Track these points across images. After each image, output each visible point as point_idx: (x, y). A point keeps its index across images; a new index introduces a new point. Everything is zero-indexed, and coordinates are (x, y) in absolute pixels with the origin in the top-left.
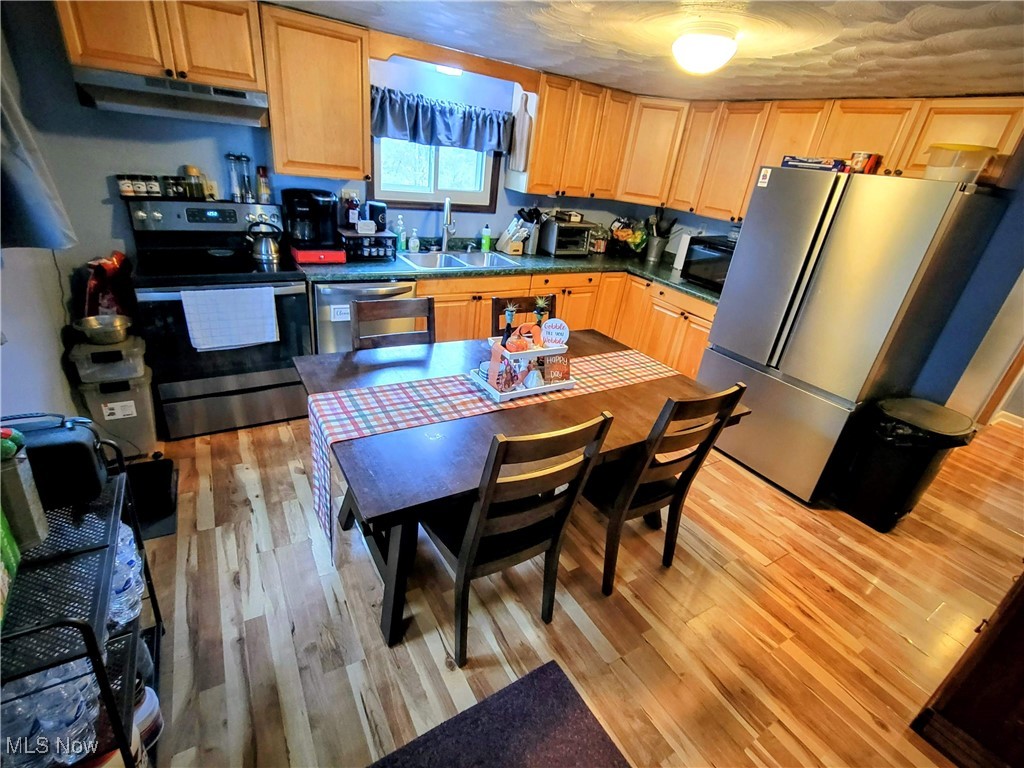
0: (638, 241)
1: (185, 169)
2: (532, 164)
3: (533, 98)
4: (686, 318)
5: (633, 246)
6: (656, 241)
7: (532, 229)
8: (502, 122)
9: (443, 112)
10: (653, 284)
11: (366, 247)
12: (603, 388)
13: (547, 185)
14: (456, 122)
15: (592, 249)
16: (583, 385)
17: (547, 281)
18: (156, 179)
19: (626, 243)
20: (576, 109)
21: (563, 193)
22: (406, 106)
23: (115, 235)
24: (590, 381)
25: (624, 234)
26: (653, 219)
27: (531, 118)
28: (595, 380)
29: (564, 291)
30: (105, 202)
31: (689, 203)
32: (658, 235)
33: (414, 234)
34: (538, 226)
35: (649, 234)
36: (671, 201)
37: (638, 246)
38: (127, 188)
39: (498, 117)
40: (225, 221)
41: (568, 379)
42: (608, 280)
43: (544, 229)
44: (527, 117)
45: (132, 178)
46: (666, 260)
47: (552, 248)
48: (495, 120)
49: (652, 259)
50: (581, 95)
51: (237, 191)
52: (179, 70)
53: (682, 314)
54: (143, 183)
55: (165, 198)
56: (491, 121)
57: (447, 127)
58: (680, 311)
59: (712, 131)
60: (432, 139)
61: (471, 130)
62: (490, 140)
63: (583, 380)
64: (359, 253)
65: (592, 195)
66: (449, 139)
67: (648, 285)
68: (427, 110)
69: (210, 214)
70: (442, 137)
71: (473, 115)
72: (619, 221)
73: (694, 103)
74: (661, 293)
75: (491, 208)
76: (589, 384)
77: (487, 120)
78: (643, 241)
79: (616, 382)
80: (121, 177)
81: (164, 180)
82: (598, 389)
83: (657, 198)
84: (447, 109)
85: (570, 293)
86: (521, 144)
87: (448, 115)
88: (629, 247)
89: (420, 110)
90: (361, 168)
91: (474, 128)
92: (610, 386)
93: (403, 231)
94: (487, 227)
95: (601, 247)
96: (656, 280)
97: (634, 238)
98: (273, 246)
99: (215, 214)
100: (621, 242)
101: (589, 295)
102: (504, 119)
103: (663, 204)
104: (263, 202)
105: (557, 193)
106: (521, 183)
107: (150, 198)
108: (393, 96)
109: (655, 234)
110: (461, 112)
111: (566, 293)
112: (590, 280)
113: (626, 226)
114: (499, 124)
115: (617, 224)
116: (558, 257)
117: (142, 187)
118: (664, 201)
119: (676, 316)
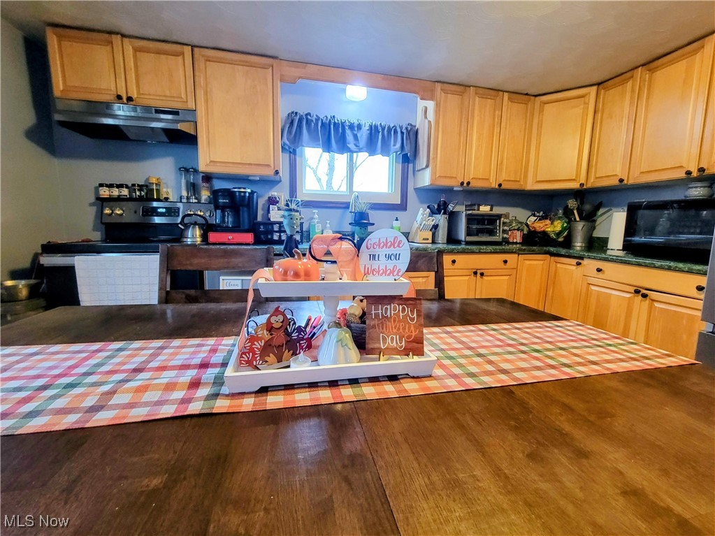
0: (558, 228)
1: (148, 179)
2: (433, 158)
3: (431, 105)
4: (645, 296)
5: (553, 236)
6: (580, 227)
7: (442, 220)
8: (405, 131)
9: (351, 127)
10: (586, 262)
11: (276, 232)
12: (505, 380)
13: (452, 177)
14: (363, 134)
15: (505, 236)
16: (457, 371)
17: (454, 262)
18: (127, 187)
19: (544, 233)
20: (473, 110)
21: (468, 183)
22: (320, 124)
23: (95, 229)
24: (476, 364)
25: (541, 225)
26: (572, 203)
27: (429, 122)
28: (490, 362)
29: (475, 273)
30: (92, 205)
31: (616, 175)
32: (581, 218)
33: (328, 225)
34: (447, 216)
35: (569, 222)
36: (592, 180)
37: (559, 234)
38: (105, 193)
39: (401, 128)
40: (170, 215)
41: (420, 352)
42: (527, 262)
43: (453, 217)
44: (427, 121)
45: (110, 186)
46: (596, 245)
47: (462, 235)
48: (399, 130)
49: (578, 244)
50: (477, 99)
51: (184, 193)
52: (129, 95)
53: (637, 292)
54: (117, 190)
55: (131, 199)
56: (396, 132)
57: (356, 137)
58: (632, 289)
59: (632, 98)
60: (343, 147)
61: (376, 138)
62: (394, 145)
63: (462, 361)
64: (269, 237)
65: (500, 185)
66: (357, 146)
67: (579, 264)
68: (339, 127)
69: (159, 210)
70: (351, 146)
71: (379, 128)
72: (534, 215)
73: (601, 86)
74: (599, 270)
75: (402, 207)
76: (473, 369)
77: (391, 131)
78: (564, 229)
79: (538, 368)
80: (101, 185)
81: (131, 188)
82: (489, 381)
83: (574, 180)
84: (356, 125)
85: (482, 274)
86: (423, 145)
87: (356, 129)
88: (549, 236)
89: (332, 126)
90: (272, 165)
91: (380, 137)
92: (524, 377)
93: (318, 223)
94: (397, 220)
95: (518, 237)
96: (589, 258)
97: (554, 227)
98: (198, 232)
99: (164, 210)
100: (539, 232)
101: (506, 278)
102: (407, 128)
103: (582, 185)
104: (203, 201)
105: (462, 184)
106: (425, 179)
107: (119, 199)
108: (309, 117)
109: (578, 219)
110: (367, 125)
111: (478, 275)
112: (505, 262)
113: (542, 218)
114: (402, 133)
115: (533, 219)
116: (468, 243)
117: (116, 192)
118: (583, 181)
119: (628, 295)
